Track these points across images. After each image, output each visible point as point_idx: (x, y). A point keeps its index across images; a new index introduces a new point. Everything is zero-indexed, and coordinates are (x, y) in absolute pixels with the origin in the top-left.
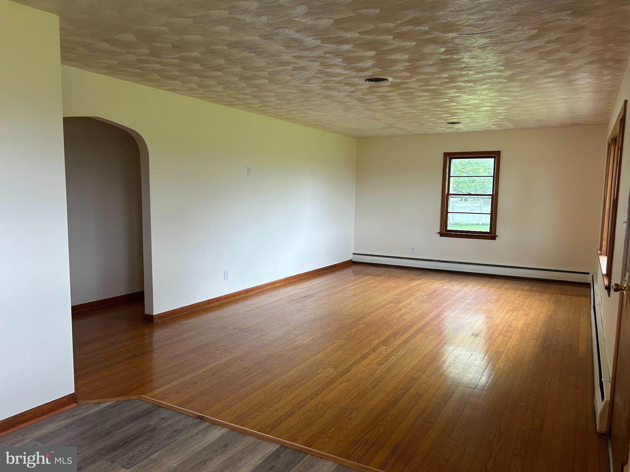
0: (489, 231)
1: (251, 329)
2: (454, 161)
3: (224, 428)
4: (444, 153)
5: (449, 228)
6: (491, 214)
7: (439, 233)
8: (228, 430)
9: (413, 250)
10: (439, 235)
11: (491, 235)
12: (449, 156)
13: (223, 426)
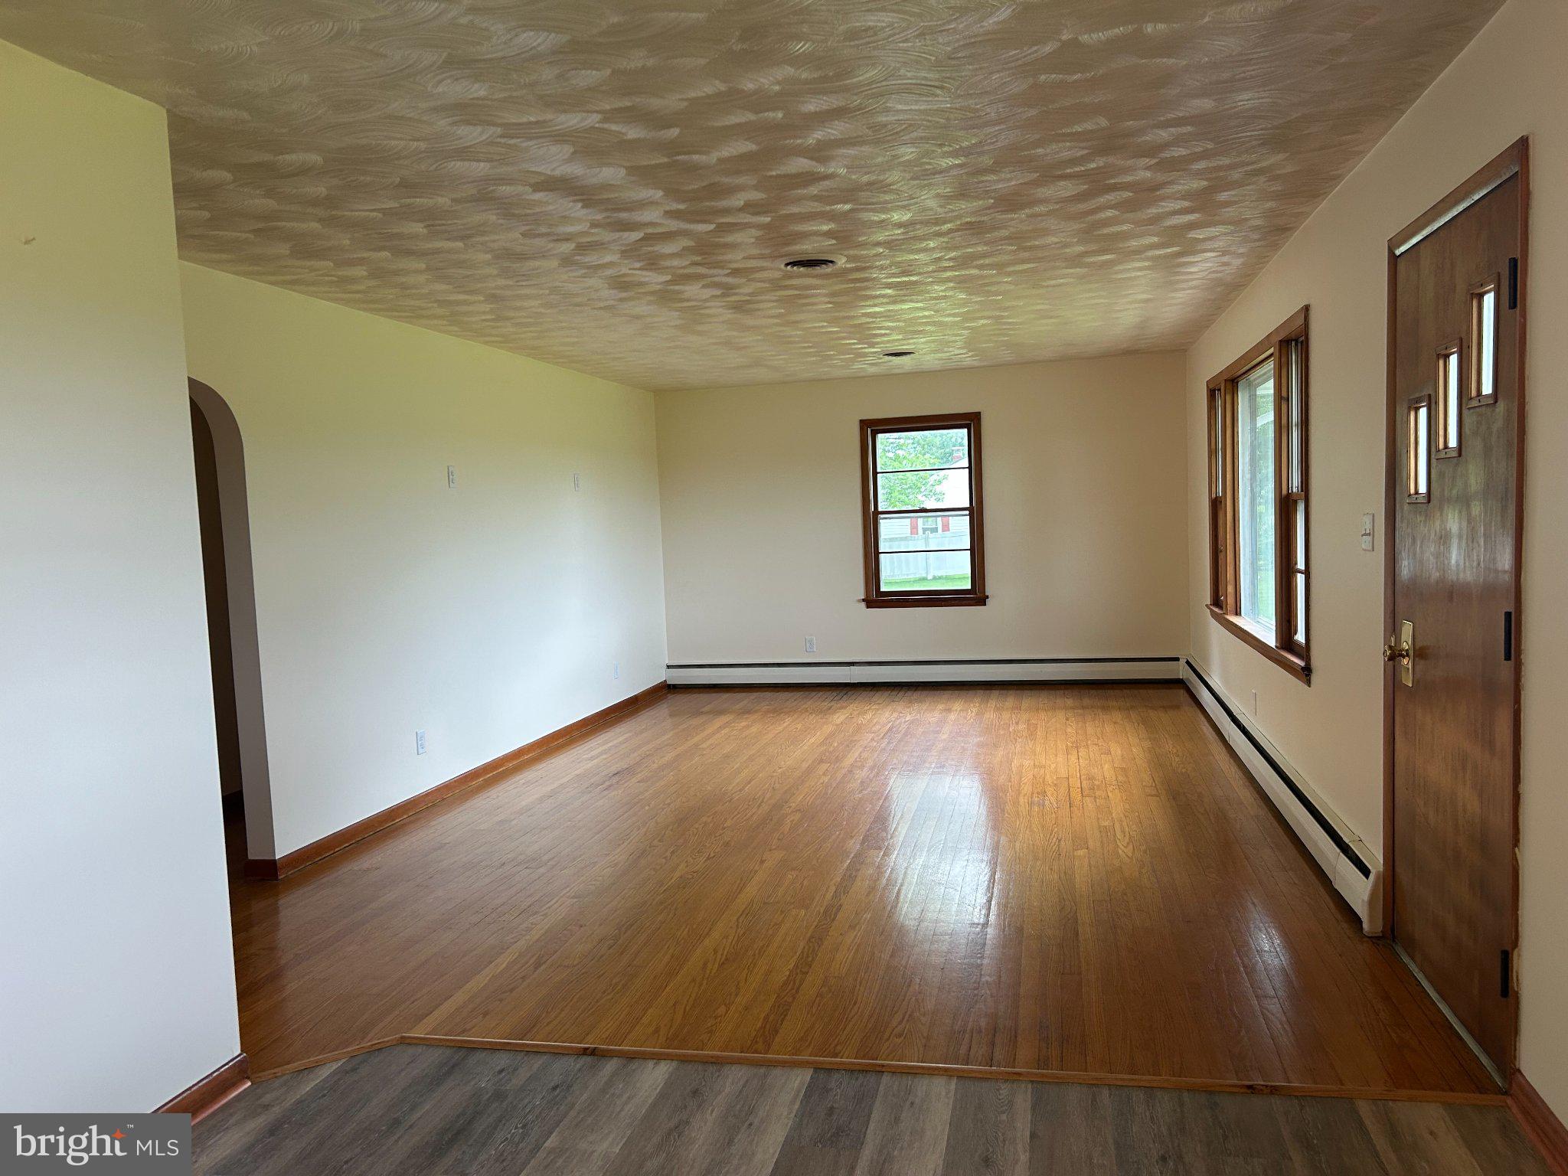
0: (969, 587)
1: (545, 858)
2: (880, 437)
3: (663, 1063)
4: (862, 422)
5: (883, 589)
6: (972, 550)
7: (863, 600)
8: (675, 1064)
9: (808, 645)
10: (863, 605)
11: (975, 596)
12: (872, 427)
13: (658, 1058)
